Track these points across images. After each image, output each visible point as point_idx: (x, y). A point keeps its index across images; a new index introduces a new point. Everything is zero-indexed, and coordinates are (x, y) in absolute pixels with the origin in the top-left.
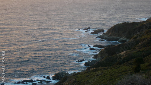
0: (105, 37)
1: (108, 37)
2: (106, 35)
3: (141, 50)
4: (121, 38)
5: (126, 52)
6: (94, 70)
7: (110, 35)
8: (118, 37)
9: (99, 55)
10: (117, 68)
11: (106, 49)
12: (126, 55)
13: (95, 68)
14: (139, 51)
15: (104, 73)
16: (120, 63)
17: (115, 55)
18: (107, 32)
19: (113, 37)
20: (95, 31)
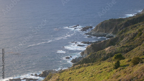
0: (93, 33)
1: (96, 34)
2: (93, 32)
3: (125, 45)
4: (108, 34)
5: (110, 48)
6: (78, 66)
7: (98, 32)
8: (105, 34)
9: (86, 51)
10: (98, 65)
11: (92, 45)
12: (110, 51)
13: (79, 65)
14: (123, 47)
15: (86, 70)
16: (104, 59)
17: (99, 51)
18: (95, 29)
19: (101, 33)
20: (83, 28)
